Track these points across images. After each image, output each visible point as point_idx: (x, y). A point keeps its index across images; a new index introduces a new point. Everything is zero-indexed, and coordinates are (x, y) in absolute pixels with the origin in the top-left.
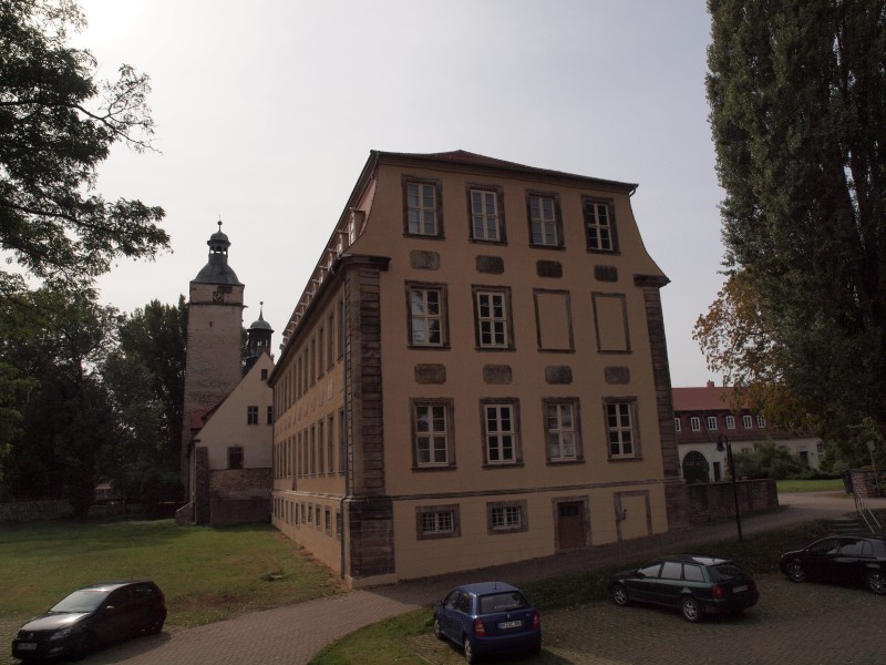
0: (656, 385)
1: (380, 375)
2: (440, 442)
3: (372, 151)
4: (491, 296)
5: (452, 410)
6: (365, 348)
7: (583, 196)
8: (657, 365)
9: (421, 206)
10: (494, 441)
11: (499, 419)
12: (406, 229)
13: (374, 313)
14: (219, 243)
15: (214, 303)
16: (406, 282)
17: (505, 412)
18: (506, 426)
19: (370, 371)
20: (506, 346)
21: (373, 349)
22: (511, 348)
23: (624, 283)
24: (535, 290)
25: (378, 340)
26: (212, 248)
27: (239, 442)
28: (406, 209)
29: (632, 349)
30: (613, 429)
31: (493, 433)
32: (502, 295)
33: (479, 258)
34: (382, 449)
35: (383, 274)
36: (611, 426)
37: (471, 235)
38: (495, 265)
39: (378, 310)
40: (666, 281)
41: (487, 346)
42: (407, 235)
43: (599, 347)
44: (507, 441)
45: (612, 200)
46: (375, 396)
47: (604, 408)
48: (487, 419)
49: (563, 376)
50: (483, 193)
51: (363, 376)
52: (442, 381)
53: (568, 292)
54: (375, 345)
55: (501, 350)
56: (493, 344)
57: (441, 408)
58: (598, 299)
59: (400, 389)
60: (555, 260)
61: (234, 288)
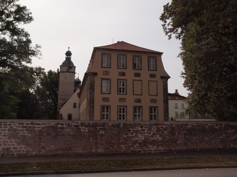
0: (164, 104)
1: (94, 100)
2: (107, 115)
3: (94, 47)
4: (122, 81)
5: (110, 108)
6: (91, 93)
7: (148, 56)
8: (165, 99)
9: (106, 60)
10: (120, 115)
11: (122, 110)
12: (102, 65)
13: (93, 86)
14: (69, 54)
15: (67, 72)
16: (101, 78)
17: (124, 109)
18: (124, 112)
19: (91, 99)
20: (125, 93)
21: (92, 94)
22: (126, 94)
23: (158, 78)
24: (133, 80)
25: (94, 92)
26: (66, 55)
27: (71, 113)
28: (102, 61)
29: (158, 94)
30: (151, 114)
31: (120, 114)
32: (125, 81)
33: (119, 72)
34: (93, 116)
35: (96, 77)
36: (151, 113)
37: (118, 67)
38: (123, 74)
39: (94, 85)
40: (169, 77)
41: (120, 93)
42: (102, 67)
43: (149, 94)
44: (124, 115)
45: (156, 57)
46: (92, 104)
47: (149, 109)
48: (119, 110)
49: (139, 101)
50: (122, 56)
51: (90, 100)
52: (109, 101)
53: (142, 80)
54: (93, 93)
55: (123, 94)
56: (122, 93)
57: (108, 107)
58: (150, 82)
59: (98, 103)
60: (139, 72)
61: (73, 67)
